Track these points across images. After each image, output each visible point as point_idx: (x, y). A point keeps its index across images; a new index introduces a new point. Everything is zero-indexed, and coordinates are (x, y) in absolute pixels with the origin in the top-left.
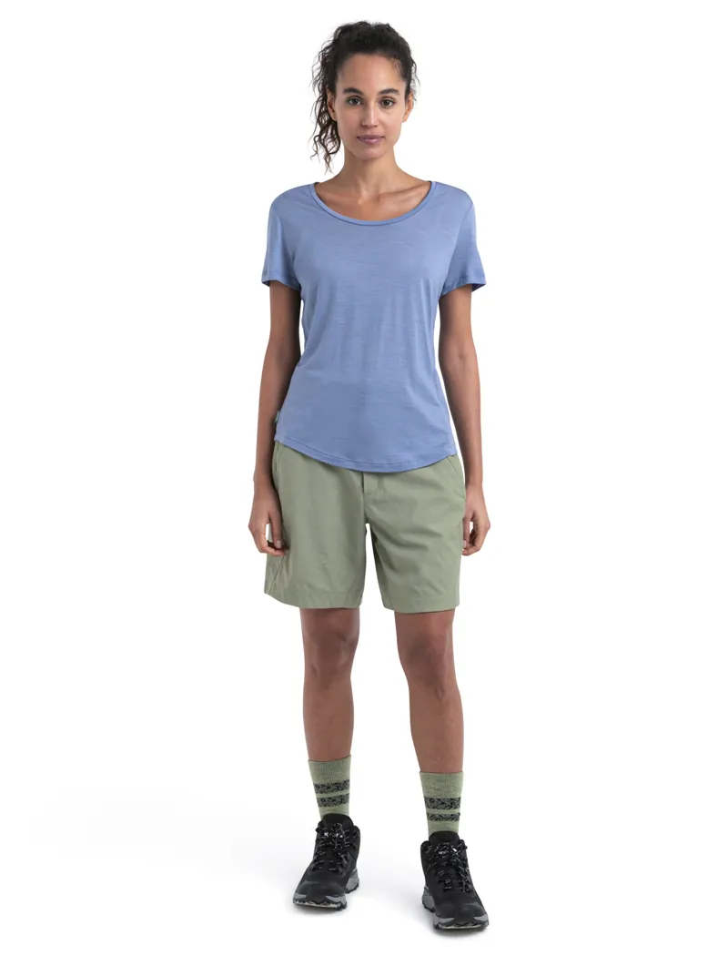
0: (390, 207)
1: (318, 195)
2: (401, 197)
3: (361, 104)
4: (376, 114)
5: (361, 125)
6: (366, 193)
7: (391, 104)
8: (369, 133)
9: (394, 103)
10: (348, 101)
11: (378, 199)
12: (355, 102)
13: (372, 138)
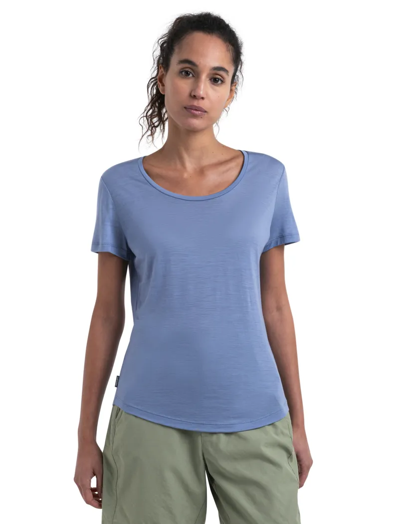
0: (213, 178)
1: (145, 170)
2: (222, 168)
3: (193, 76)
4: (205, 87)
5: (190, 95)
6: (190, 165)
7: (220, 82)
8: (196, 103)
9: (223, 82)
10: (181, 72)
11: (201, 172)
12: (187, 74)
13: (198, 109)
